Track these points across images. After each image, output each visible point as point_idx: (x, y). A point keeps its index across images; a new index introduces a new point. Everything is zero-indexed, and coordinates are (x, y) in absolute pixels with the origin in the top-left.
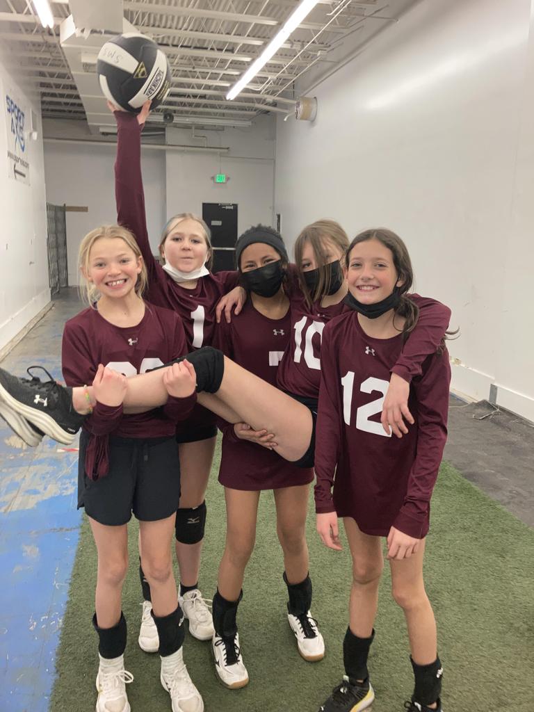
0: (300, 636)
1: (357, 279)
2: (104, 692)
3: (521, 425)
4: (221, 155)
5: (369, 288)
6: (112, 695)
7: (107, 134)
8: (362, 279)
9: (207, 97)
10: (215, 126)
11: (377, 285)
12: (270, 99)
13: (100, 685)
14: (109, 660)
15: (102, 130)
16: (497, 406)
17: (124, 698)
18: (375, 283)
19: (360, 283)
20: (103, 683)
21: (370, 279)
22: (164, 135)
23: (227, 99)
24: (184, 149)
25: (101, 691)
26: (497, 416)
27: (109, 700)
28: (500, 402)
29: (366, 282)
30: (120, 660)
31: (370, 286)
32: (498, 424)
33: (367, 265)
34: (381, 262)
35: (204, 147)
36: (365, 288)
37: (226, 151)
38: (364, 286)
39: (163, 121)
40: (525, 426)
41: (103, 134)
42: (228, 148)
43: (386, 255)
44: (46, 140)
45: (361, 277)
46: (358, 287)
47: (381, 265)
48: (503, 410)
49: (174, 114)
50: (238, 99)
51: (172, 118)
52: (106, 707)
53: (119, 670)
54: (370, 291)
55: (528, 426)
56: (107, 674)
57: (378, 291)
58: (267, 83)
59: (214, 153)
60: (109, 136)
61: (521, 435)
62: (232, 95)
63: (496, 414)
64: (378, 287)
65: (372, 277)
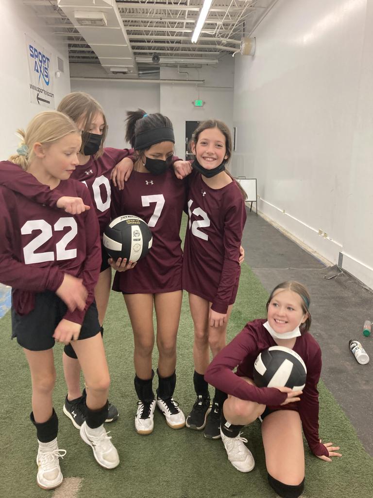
0: (168, 414)
1: (205, 152)
2: (42, 466)
3: (355, 284)
4: (199, 86)
5: (211, 159)
6: (48, 468)
7: (117, 73)
8: (208, 153)
9: (181, 42)
10: (193, 64)
11: (216, 158)
12: (224, 40)
13: (39, 462)
14: (47, 444)
15: (112, 70)
16: (342, 270)
17: (57, 469)
18: (215, 156)
19: (205, 155)
20: (41, 460)
21: (212, 154)
22: (159, 72)
23: (192, 42)
24: (172, 82)
25: (40, 465)
26: (340, 277)
27: (46, 472)
28: (344, 267)
29: (210, 155)
30: (54, 442)
31: (212, 158)
32: (339, 282)
33: (211, 145)
34: (219, 144)
35: (186, 80)
36: (208, 159)
37: (202, 82)
38: (208, 157)
39: (152, 62)
40: (357, 286)
41: (114, 72)
42: (203, 81)
43: (222, 139)
44: (72, 78)
45: (207, 152)
46: (204, 158)
47: (219, 145)
48: (345, 272)
49: (160, 56)
50: (200, 42)
51: (158, 59)
52: (44, 477)
53: (54, 450)
54: (211, 161)
55: (359, 285)
56: (45, 453)
57: (215, 161)
58: (218, 29)
59: (194, 85)
60: (118, 74)
61: (353, 292)
62: (195, 39)
63: (341, 275)
64: (215, 159)
65: (214, 153)
